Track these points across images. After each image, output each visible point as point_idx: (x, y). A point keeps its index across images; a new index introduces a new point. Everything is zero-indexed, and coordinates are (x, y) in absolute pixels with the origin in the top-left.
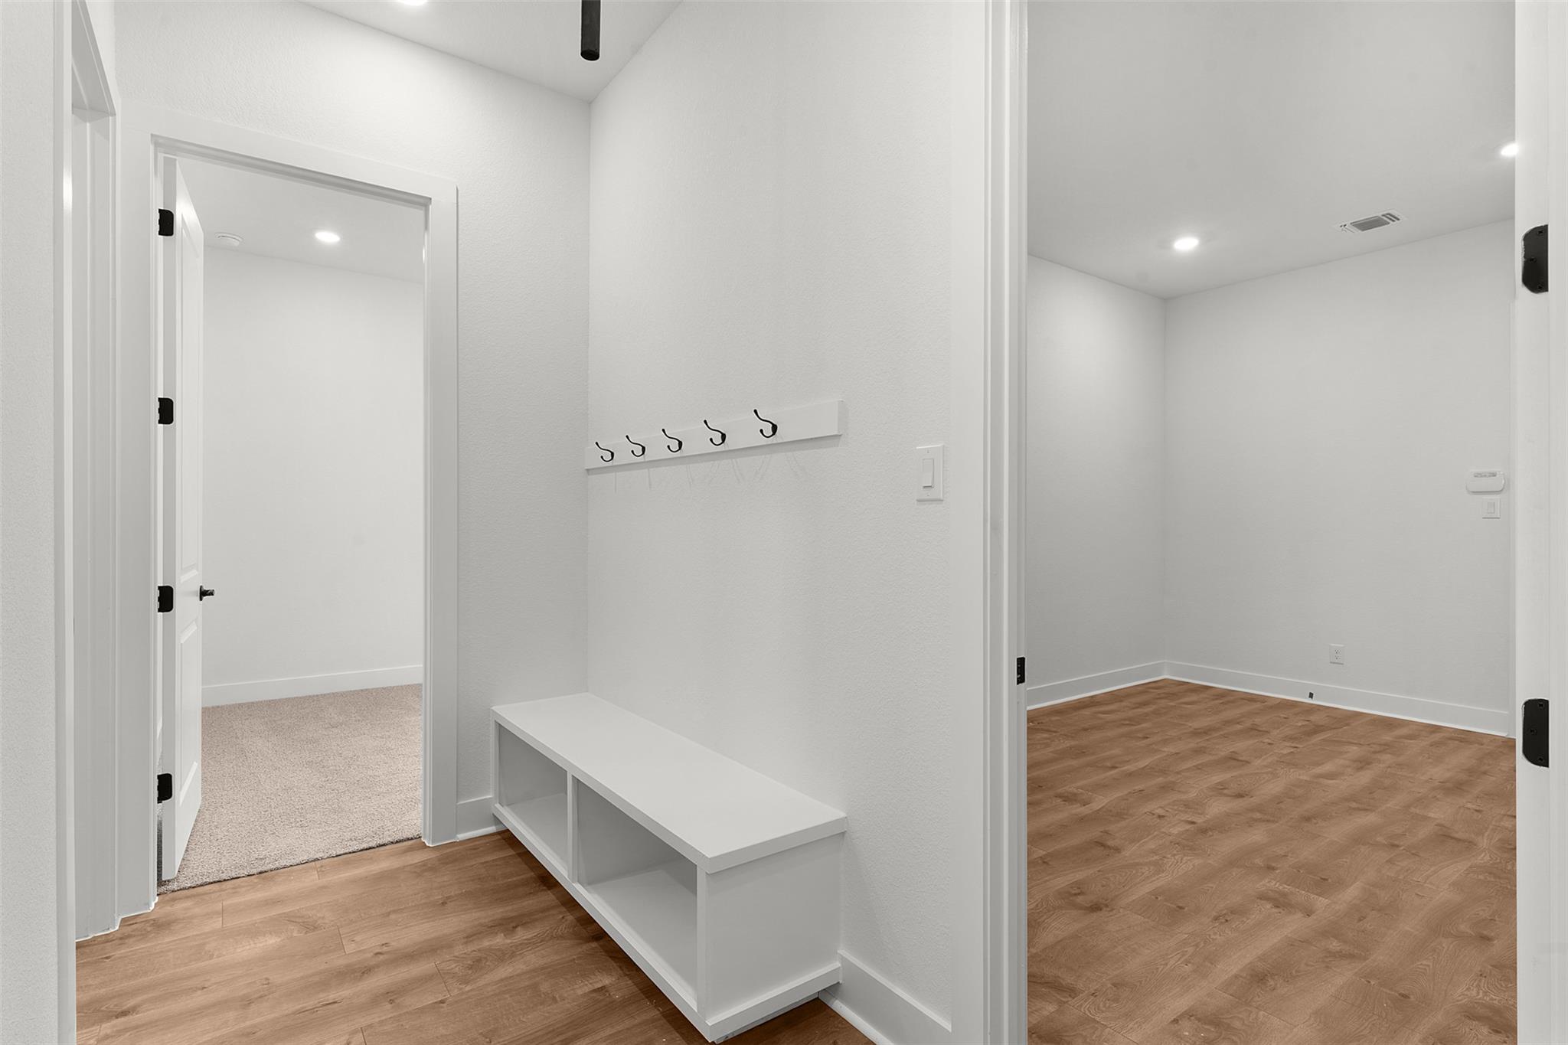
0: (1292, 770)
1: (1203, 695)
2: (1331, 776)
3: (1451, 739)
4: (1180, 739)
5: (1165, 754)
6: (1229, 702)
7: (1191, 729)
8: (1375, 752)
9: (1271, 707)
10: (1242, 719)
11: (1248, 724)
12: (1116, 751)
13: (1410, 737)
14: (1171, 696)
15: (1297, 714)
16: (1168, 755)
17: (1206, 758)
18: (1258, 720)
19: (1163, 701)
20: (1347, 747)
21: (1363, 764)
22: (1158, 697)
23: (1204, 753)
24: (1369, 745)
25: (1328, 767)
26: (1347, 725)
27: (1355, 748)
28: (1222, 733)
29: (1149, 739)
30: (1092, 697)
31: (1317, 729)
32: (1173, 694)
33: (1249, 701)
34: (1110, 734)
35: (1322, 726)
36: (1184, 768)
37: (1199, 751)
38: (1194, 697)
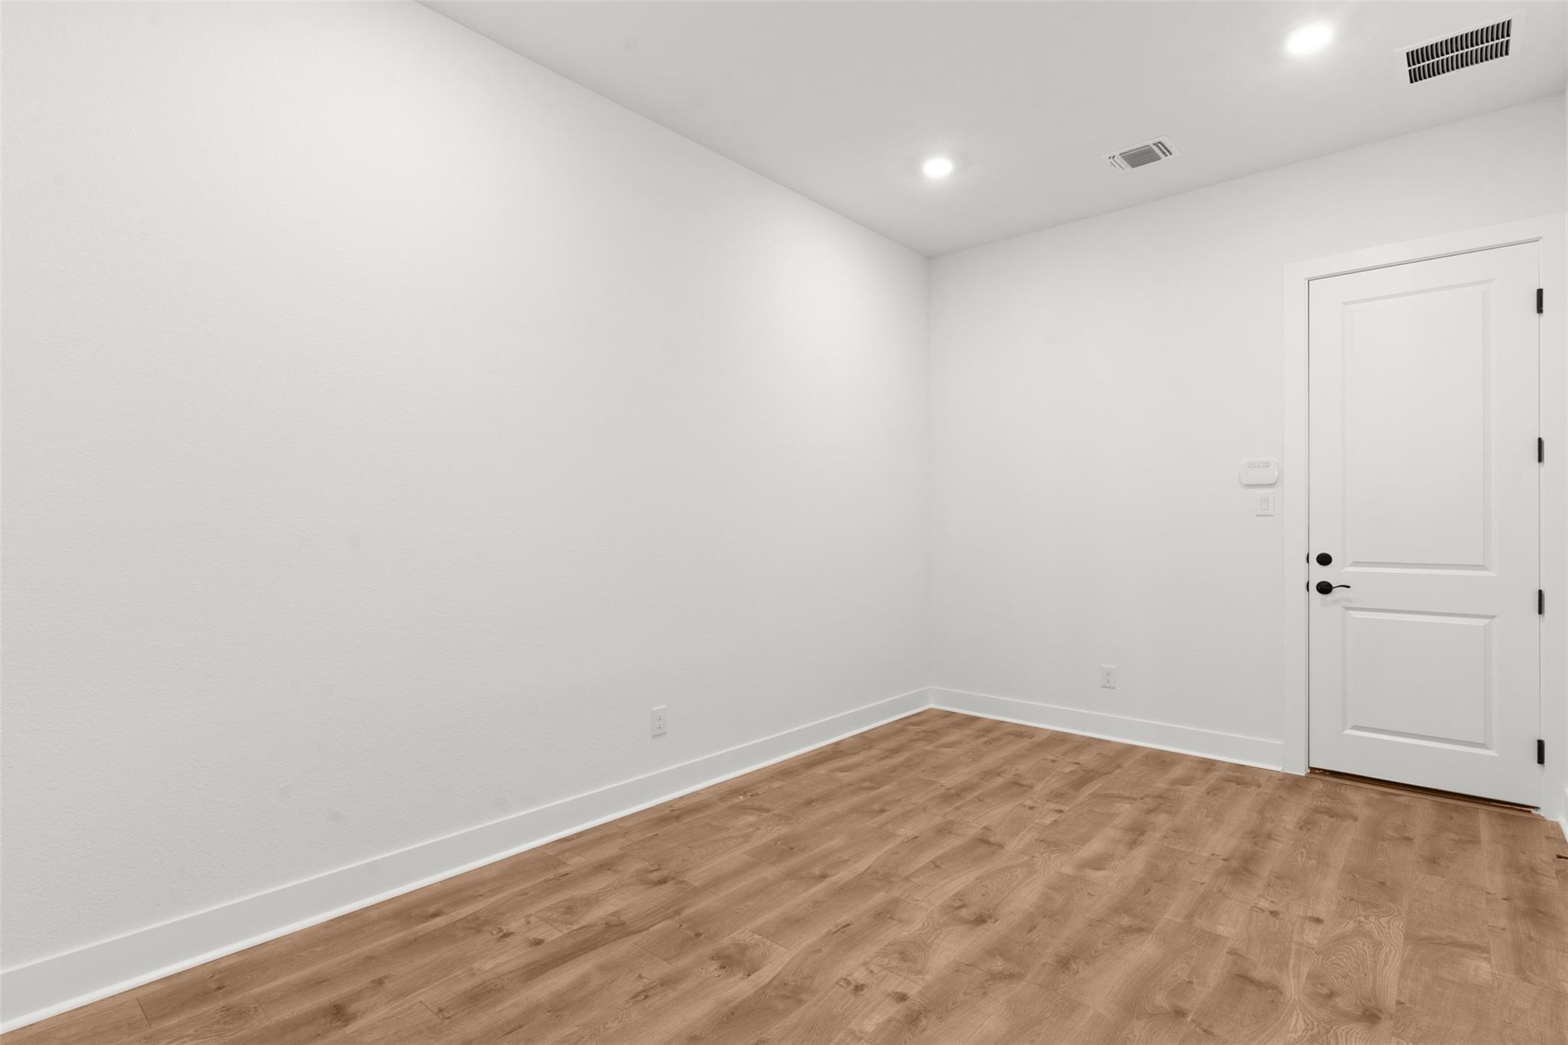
0: (1053, 856)
1: (968, 731)
2: (1098, 863)
3: (1228, 780)
4: (925, 809)
5: (898, 841)
6: (994, 740)
7: (943, 790)
8: (1150, 811)
9: (1039, 745)
10: (1005, 767)
11: (1008, 776)
12: (836, 842)
13: (1186, 781)
14: (932, 735)
15: (1065, 754)
16: (903, 842)
17: (951, 843)
18: (1022, 767)
19: (921, 743)
20: (1119, 805)
21: (1137, 832)
22: (915, 737)
23: (950, 833)
24: (1142, 799)
25: (1095, 846)
26: (1119, 766)
27: (1127, 806)
28: (976, 794)
29: (886, 813)
30: (837, 744)
31: (1086, 777)
32: (934, 732)
33: (1016, 736)
34: (838, 807)
35: (1093, 770)
36: (918, 866)
37: (944, 830)
38: (955, 736)
